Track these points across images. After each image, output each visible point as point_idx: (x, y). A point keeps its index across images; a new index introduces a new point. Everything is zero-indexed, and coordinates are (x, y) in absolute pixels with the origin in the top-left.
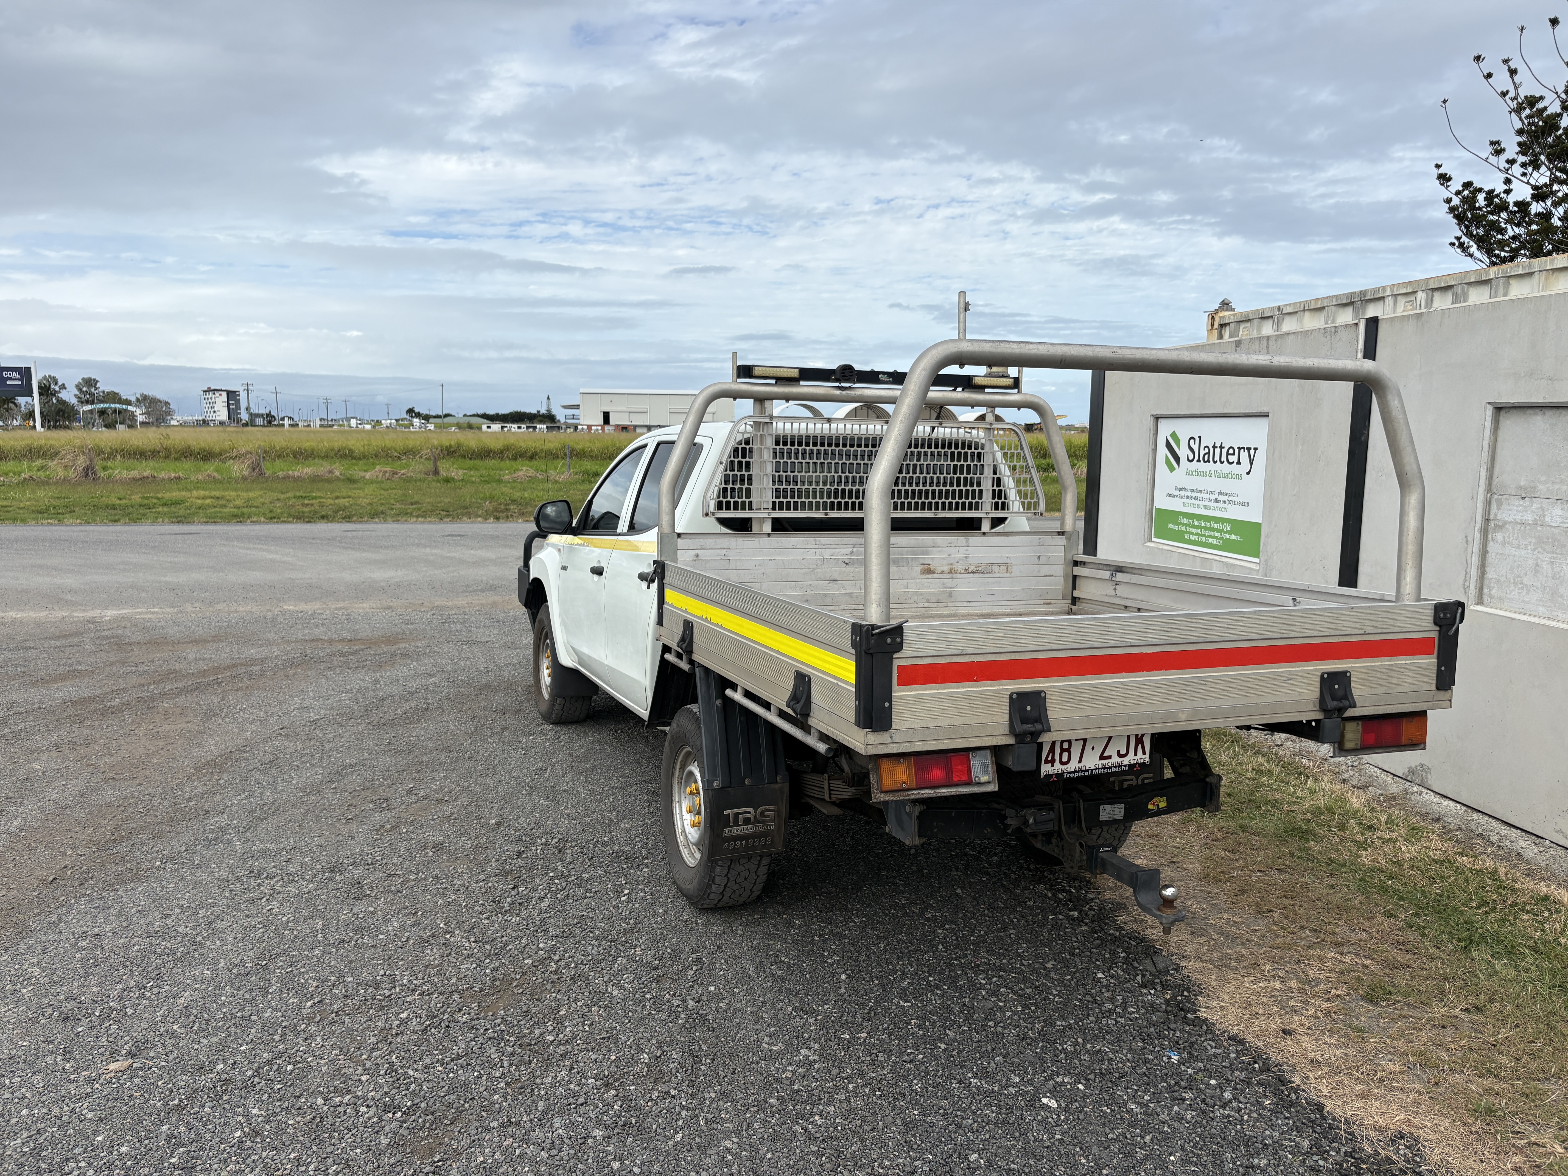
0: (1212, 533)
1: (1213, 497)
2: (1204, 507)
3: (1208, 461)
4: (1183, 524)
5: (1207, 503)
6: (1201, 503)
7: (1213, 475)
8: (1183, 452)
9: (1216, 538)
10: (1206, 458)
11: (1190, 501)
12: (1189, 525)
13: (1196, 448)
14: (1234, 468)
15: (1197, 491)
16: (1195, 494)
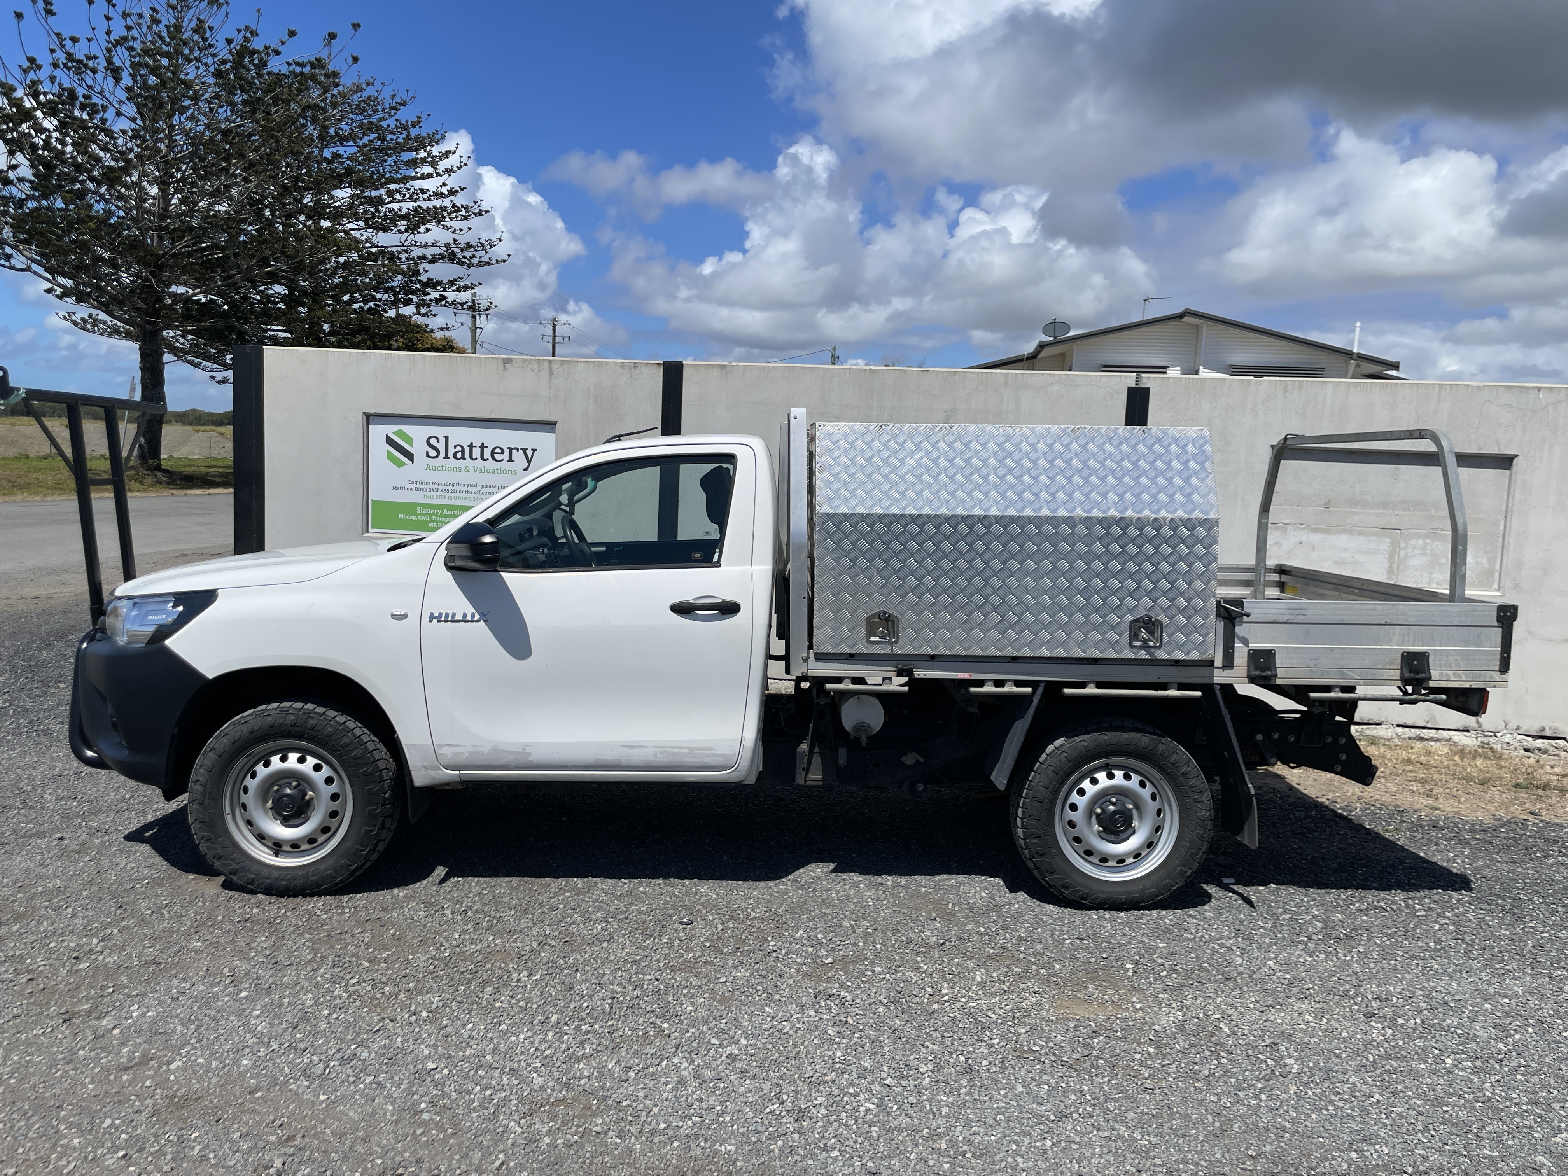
1: (474, 489)
2: (459, 498)
3: (463, 458)
4: (425, 515)
5: (464, 495)
6: (453, 495)
7: (472, 470)
8: (419, 448)
10: (459, 455)
11: (435, 494)
12: (436, 515)
13: (441, 446)
14: (505, 465)
15: (446, 484)
16: (443, 487)
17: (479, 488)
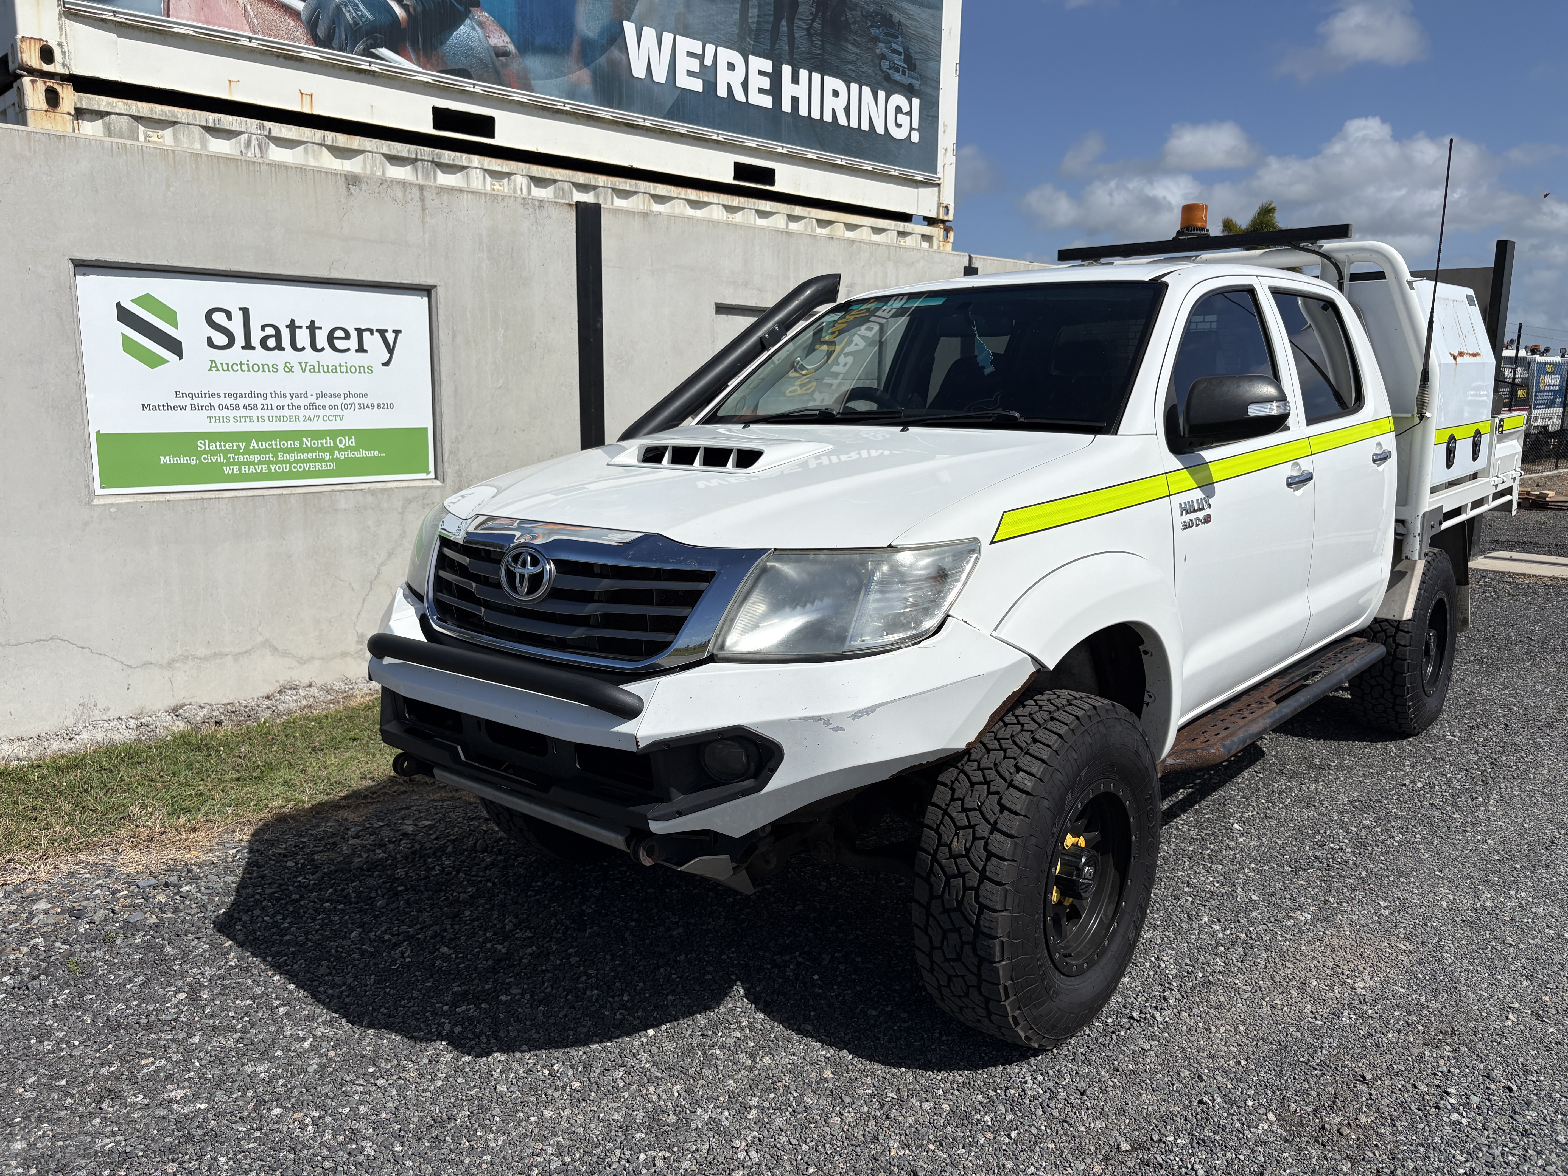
0: (305, 456)
1: (302, 402)
2: (278, 419)
3: (279, 347)
4: (214, 453)
5: (287, 412)
6: (266, 413)
7: (297, 369)
9: (322, 460)
10: (271, 343)
11: (231, 413)
12: (237, 452)
13: (236, 326)
14: (353, 358)
15: (251, 395)
16: (247, 401)
17: (312, 399)
